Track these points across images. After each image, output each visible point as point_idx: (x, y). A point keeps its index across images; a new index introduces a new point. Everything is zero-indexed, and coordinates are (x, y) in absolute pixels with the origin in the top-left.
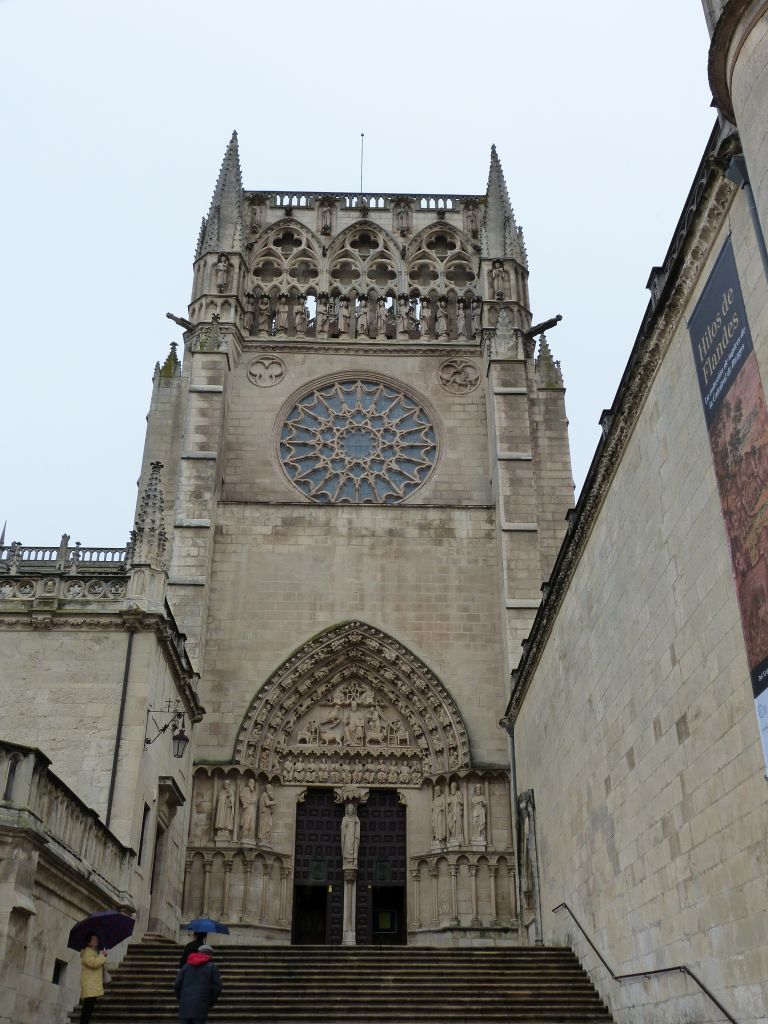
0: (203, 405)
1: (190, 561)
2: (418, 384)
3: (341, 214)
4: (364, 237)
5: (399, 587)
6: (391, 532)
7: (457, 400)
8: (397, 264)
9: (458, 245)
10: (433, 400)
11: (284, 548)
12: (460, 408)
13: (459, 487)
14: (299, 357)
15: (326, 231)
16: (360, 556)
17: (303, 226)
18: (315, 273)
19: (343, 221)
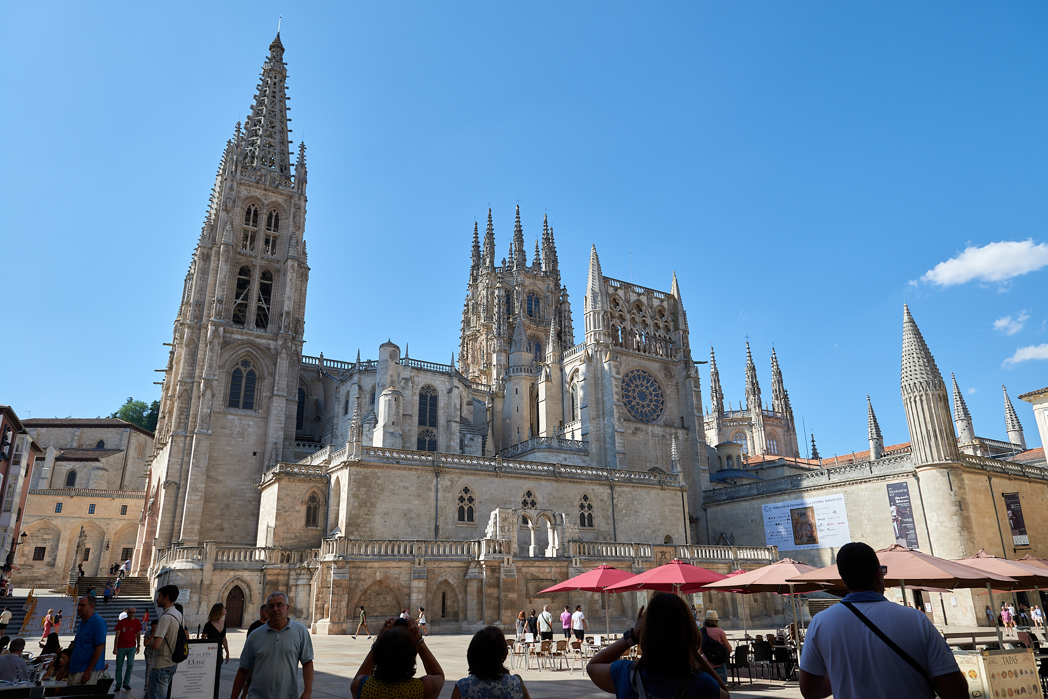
0: (616, 383)
1: (621, 445)
2: (659, 375)
3: (631, 294)
4: (639, 306)
5: (666, 456)
6: (663, 436)
7: (670, 383)
8: (649, 321)
9: (666, 316)
10: (663, 382)
11: (636, 439)
12: (670, 386)
13: (672, 418)
14: (624, 357)
15: (628, 301)
16: (656, 444)
17: (620, 297)
18: (624, 320)
19: (633, 298)
